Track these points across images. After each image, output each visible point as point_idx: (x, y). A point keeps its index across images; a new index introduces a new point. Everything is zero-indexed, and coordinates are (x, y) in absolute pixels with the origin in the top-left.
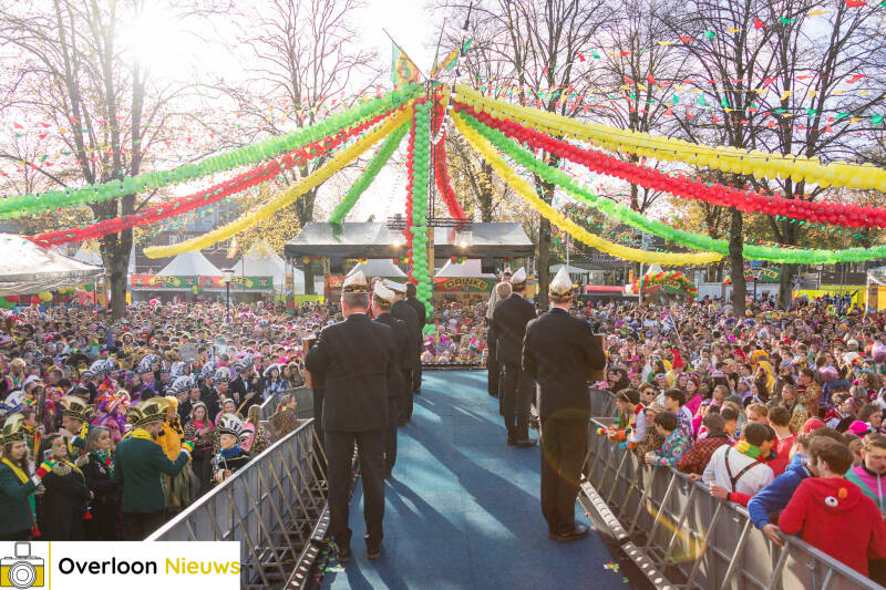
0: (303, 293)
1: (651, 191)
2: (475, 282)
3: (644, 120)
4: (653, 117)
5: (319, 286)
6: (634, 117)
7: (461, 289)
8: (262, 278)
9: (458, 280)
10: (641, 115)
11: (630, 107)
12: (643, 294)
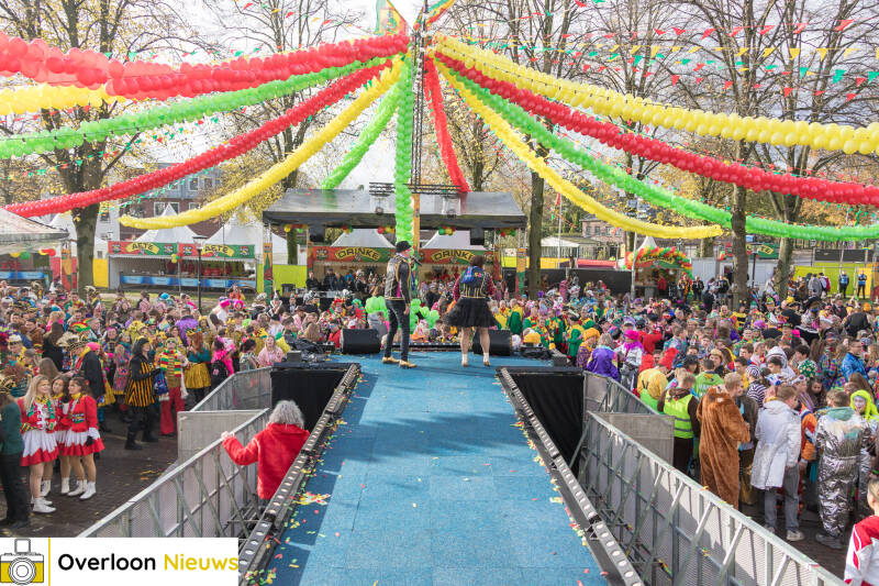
0: (286, 262)
1: (647, 162)
2: (464, 255)
3: (641, 89)
4: (650, 85)
5: (303, 257)
6: (630, 85)
7: (449, 262)
8: (244, 247)
9: (447, 252)
10: (637, 83)
11: (627, 75)
12: (636, 269)
